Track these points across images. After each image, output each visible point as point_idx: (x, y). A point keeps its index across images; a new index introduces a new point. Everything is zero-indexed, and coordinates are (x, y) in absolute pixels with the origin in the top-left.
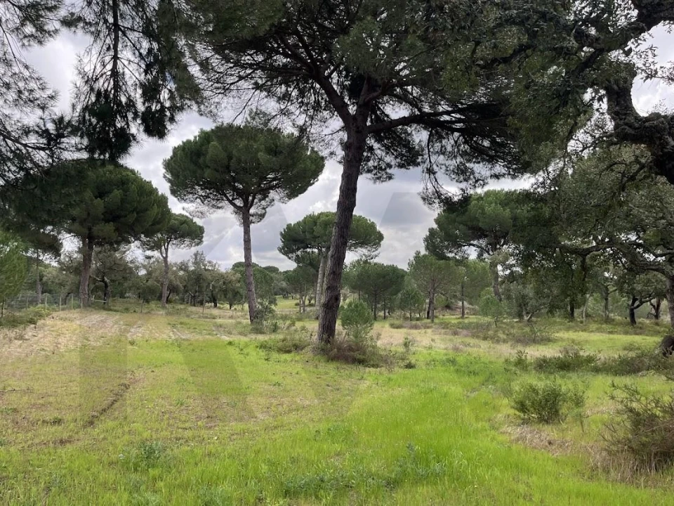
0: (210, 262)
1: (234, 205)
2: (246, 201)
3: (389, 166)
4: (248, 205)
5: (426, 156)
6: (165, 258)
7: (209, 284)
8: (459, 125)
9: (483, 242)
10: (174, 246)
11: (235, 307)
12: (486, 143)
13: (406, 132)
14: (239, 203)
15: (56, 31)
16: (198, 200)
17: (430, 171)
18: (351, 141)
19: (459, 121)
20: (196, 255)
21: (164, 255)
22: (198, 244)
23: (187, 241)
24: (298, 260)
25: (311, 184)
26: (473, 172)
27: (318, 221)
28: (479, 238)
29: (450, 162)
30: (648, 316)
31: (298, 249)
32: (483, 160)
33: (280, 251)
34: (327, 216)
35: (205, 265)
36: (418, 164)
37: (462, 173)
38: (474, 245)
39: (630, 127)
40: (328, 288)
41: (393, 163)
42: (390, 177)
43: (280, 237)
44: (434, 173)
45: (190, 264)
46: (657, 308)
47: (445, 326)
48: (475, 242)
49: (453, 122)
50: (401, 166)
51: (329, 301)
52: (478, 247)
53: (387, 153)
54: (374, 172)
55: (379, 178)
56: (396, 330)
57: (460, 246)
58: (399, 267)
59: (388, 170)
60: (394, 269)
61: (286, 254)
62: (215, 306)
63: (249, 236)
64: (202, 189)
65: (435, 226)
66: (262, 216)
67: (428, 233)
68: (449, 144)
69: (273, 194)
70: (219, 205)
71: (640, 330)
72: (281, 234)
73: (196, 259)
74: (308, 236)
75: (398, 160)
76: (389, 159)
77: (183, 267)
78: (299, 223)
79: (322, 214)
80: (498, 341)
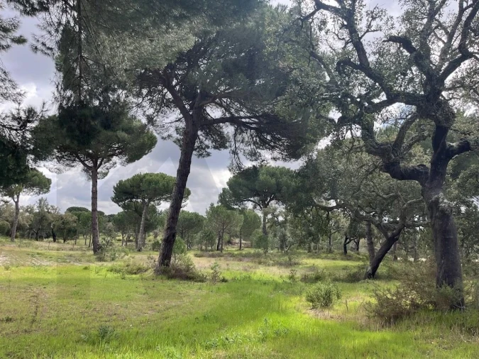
0: (52, 206)
1: (85, 165)
2: (95, 163)
3: (208, 147)
4: (96, 167)
5: (233, 143)
6: (17, 203)
7: (50, 223)
8: (254, 126)
9: (256, 198)
10: (24, 193)
11: (69, 241)
12: (269, 137)
13: (219, 126)
14: (90, 163)
15: (8, 47)
16: (55, 160)
17: (235, 153)
18: (188, 130)
19: (255, 123)
20: (40, 201)
21: (16, 200)
22: (45, 193)
23: (36, 190)
24: (124, 207)
25: (146, 154)
26: (260, 155)
27: (144, 180)
28: (254, 196)
29: (247, 148)
30: (352, 249)
31: (127, 199)
32: (266, 148)
33: (113, 200)
34: (151, 176)
35: (48, 209)
36: (226, 148)
37: (253, 155)
38: (251, 201)
39: (374, 147)
40: (168, 228)
41: (210, 146)
42: (208, 155)
43: (113, 189)
44: (237, 154)
45: (35, 207)
46: (358, 244)
47: (232, 255)
48: (252, 199)
49: (251, 124)
50: (215, 148)
51: (168, 237)
52: (254, 202)
53: (206, 139)
54: (198, 150)
55: (201, 155)
56: (198, 258)
57: (242, 201)
58: (200, 214)
59: (207, 150)
60: (196, 215)
61: (117, 202)
62: (54, 241)
63: (96, 188)
64: (58, 152)
65: (227, 187)
66: (106, 174)
67: (222, 192)
68: (246, 136)
69: (115, 159)
70: (73, 165)
71: (349, 258)
72: (114, 188)
73: (40, 203)
74: (136, 190)
75: (214, 144)
76: (207, 142)
77: (30, 210)
78: (128, 180)
79: (147, 174)
80: (269, 265)
